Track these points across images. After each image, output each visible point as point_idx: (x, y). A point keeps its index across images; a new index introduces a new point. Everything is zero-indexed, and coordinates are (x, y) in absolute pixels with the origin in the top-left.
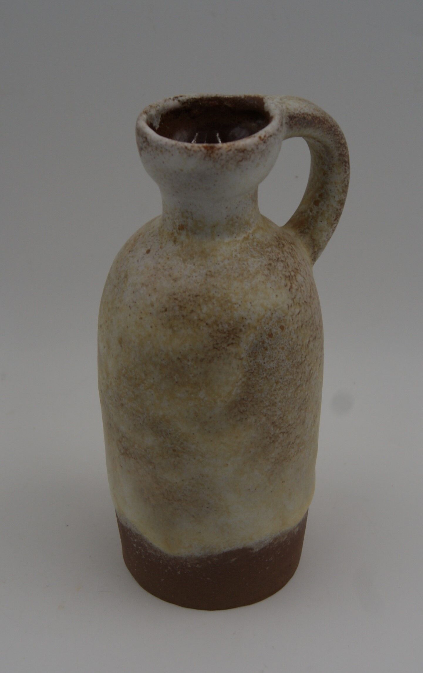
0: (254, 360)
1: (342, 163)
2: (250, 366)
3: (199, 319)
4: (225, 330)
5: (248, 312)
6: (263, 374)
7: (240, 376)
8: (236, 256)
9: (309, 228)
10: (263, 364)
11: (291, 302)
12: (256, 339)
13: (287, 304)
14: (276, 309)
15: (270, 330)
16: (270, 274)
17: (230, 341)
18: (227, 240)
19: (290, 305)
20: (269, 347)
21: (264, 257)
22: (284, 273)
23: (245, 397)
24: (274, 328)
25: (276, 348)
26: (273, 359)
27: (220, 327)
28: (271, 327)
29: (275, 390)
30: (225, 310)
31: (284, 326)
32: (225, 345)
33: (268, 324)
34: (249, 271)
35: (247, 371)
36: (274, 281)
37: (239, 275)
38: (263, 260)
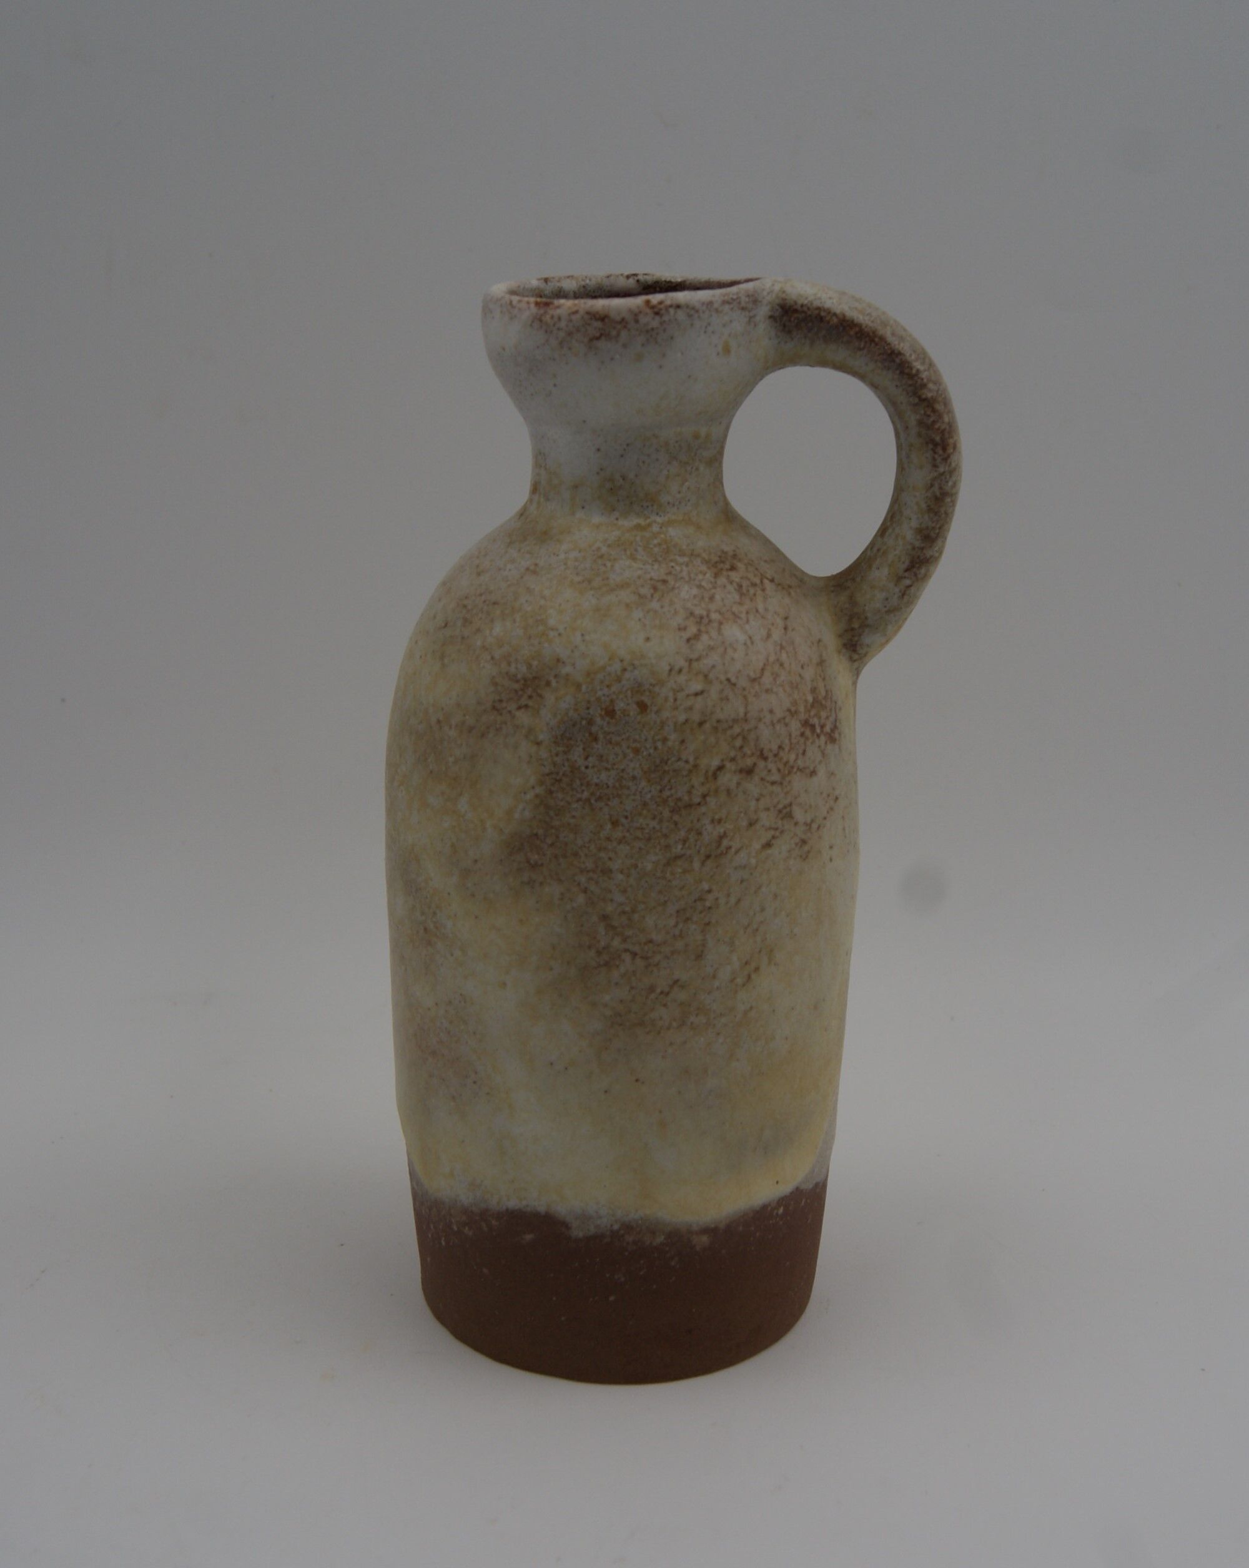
0: (565, 753)
2: (555, 764)
3: (484, 647)
4: (519, 676)
5: (572, 651)
6: (583, 791)
7: (532, 780)
8: (599, 549)
10: (583, 768)
11: (682, 663)
12: (576, 710)
13: (670, 665)
14: (636, 662)
15: (612, 701)
16: (652, 596)
17: (524, 701)
18: (597, 519)
19: (677, 668)
20: (601, 736)
21: (660, 566)
22: (690, 606)
23: (541, 832)
24: (622, 700)
25: (618, 744)
26: (609, 766)
27: (512, 670)
28: (614, 697)
29: (608, 839)
30: (530, 638)
31: (649, 704)
32: (512, 706)
33: (609, 687)
34: (608, 579)
35: (548, 775)
36: (656, 612)
37: (583, 581)
38: (653, 569)
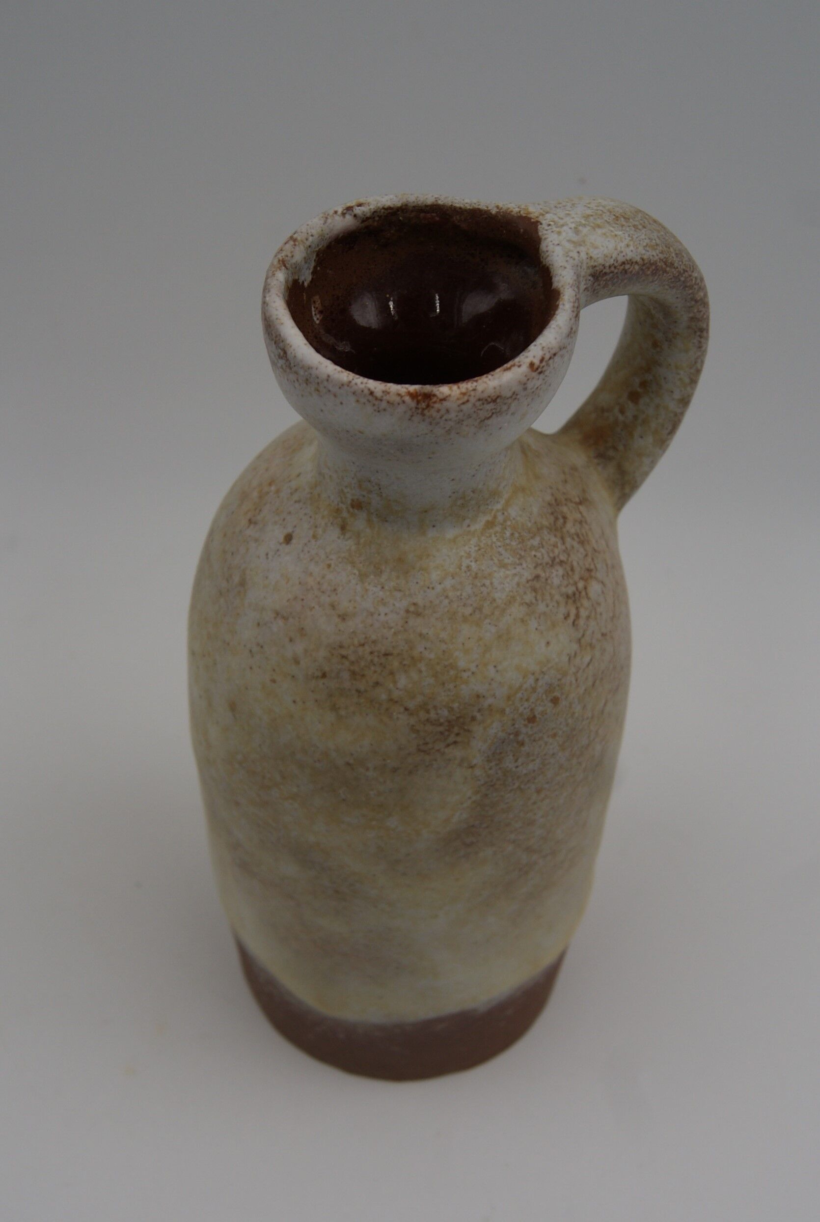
0: (497, 765)
1: (695, 332)
2: (488, 776)
3: (391, 700)
4: (442, 720)
5: (490, 684)
6: (514, 784)
7: (469, 794)
8: (468, 567)
9: (615, 448)
10: (514, 769)
11: (575, 646)
12: (503, 730)
13: (568, 655)
14: (545, 669)
15: (532, 710)
16: (536, 600)
17: (452, 738)
18: (451, 533)
19: (573, 654)
20: (527, 740)
21: (526, 562)
22: (563, 590)
23: (477, 823)
24: (540, 704)
25: (541, 738)
26: (535, 757)
27: (433, 715)
28: (533, 706)
29: (534, 803)
30: (443, 684)
31: (560, 696)
32: (440, 746)
33: (527, 700)
34: (494, 600)
35: (483, 785)
36: (544, 613)
37: (474, 611)
38: (523, 569)
